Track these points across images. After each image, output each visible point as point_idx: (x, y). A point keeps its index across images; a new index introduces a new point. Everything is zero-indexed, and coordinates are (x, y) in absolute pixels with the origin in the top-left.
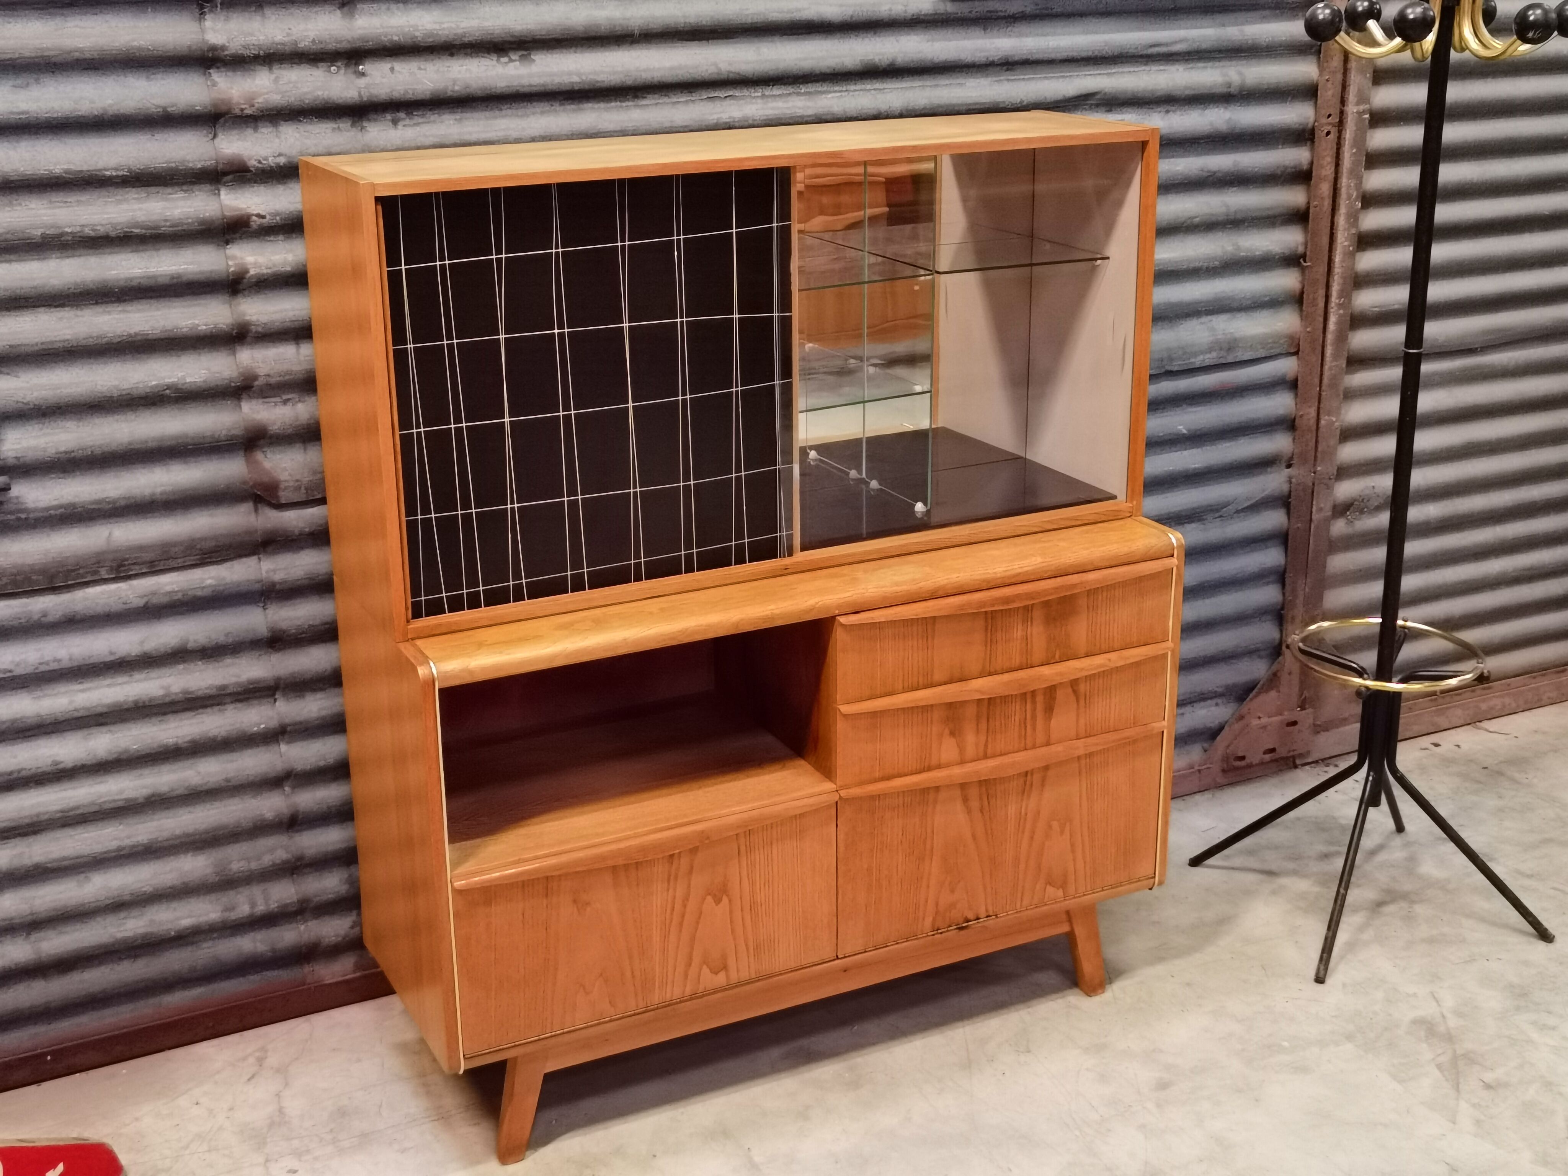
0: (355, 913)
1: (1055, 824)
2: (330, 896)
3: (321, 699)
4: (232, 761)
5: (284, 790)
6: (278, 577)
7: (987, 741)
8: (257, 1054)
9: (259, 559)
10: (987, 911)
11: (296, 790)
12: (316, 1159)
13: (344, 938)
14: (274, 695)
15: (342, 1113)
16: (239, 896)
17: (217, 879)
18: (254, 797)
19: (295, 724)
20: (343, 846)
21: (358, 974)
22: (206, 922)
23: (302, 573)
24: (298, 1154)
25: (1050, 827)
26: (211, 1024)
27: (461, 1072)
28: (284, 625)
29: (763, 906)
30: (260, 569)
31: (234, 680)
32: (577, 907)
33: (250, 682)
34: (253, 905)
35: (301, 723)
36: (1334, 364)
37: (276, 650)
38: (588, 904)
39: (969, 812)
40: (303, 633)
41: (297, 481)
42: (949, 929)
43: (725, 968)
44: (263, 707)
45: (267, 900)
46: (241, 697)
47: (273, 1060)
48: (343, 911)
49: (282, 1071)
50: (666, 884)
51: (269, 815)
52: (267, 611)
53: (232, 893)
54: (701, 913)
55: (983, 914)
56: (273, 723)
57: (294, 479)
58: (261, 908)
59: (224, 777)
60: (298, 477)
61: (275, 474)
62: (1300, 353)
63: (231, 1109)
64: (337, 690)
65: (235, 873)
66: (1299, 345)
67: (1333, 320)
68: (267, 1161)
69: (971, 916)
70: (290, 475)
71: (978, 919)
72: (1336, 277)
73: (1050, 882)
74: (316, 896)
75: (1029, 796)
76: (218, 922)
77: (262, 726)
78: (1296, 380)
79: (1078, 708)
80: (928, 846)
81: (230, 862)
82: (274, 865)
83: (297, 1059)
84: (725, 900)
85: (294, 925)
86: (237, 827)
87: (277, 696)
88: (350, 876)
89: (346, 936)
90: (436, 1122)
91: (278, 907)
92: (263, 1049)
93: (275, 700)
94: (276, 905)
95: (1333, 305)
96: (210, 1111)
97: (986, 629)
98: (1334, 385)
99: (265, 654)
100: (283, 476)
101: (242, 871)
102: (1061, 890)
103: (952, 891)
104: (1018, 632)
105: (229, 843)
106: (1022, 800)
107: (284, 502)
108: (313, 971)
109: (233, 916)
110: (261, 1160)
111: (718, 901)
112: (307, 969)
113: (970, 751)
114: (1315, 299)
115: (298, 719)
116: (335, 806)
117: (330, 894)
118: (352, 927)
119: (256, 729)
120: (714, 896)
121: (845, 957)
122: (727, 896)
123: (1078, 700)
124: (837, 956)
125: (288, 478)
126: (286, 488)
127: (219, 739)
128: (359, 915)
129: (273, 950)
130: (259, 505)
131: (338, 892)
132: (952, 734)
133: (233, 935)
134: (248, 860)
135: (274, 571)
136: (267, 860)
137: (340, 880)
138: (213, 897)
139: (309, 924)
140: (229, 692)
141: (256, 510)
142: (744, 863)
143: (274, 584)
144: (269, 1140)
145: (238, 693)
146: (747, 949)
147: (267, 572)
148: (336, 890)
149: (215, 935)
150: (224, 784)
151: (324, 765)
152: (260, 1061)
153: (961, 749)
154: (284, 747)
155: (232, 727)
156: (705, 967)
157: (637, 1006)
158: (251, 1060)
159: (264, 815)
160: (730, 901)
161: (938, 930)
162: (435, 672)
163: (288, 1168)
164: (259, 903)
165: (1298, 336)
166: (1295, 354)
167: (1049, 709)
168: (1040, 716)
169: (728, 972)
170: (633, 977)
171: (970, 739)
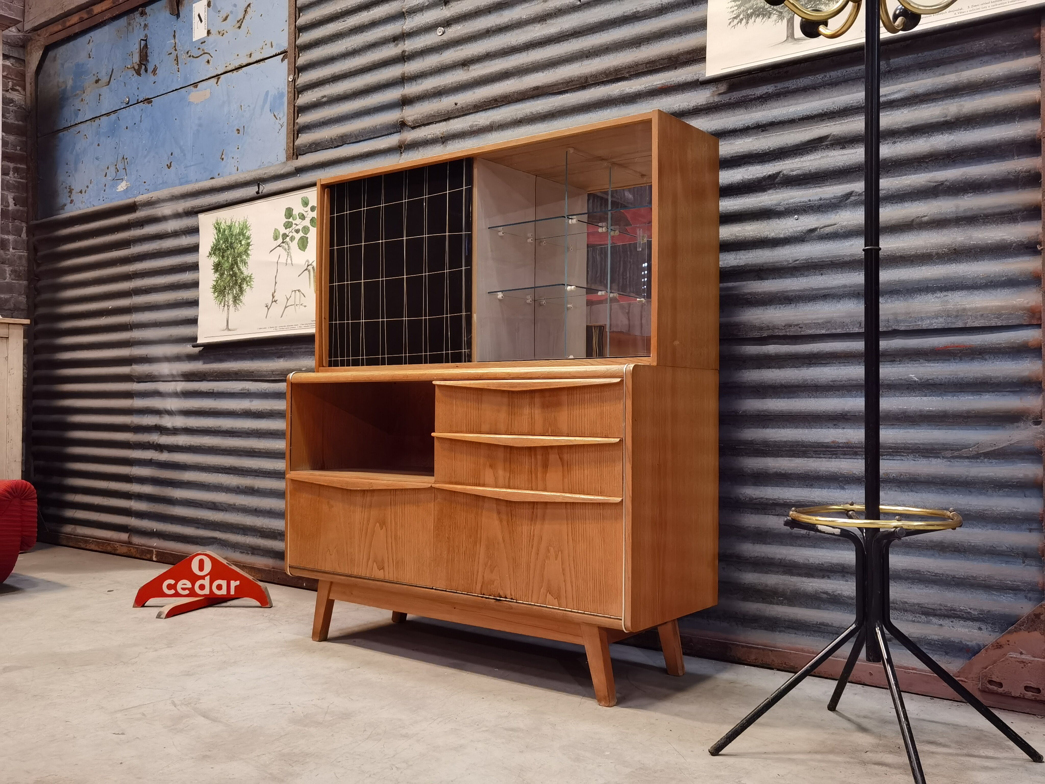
1: (552, 549)
7: (510, 477)
10: (511, 594)
25: (548, 551)
32: (329, 506)
38: (333, 506)
39: (501, 521)
42: (490, 597)
43: (383, 568)
50: (361, 508)
54: (374, 532)
55: (509, 596)
69: (502, 594)
71: (506, 597)
73: (549, 591)
75: (535, 524)
78: (1040, 348)
79: (563, 472)
80: (479, 536)
84: (384, 528)
97: (509, 405)
102: (556, 600)
103: (492, 572)
104: (527, 411)
106: (531, 525)
111: (381, 527)
113: (501, 481)
122: (385, 526)
123: (563, 466)
132: (491, 466)
142: (393, 510)
146: (393, 562)
153: (496, 479)
156: (375, 563)
157: (348, 573)
160: (386, 530)
161: (483, 595)
166: (1039, 326)
167: (545, 466)
168: (540, 469)
169: (384, 571)
170: (347, 554)
171: (501, 472)
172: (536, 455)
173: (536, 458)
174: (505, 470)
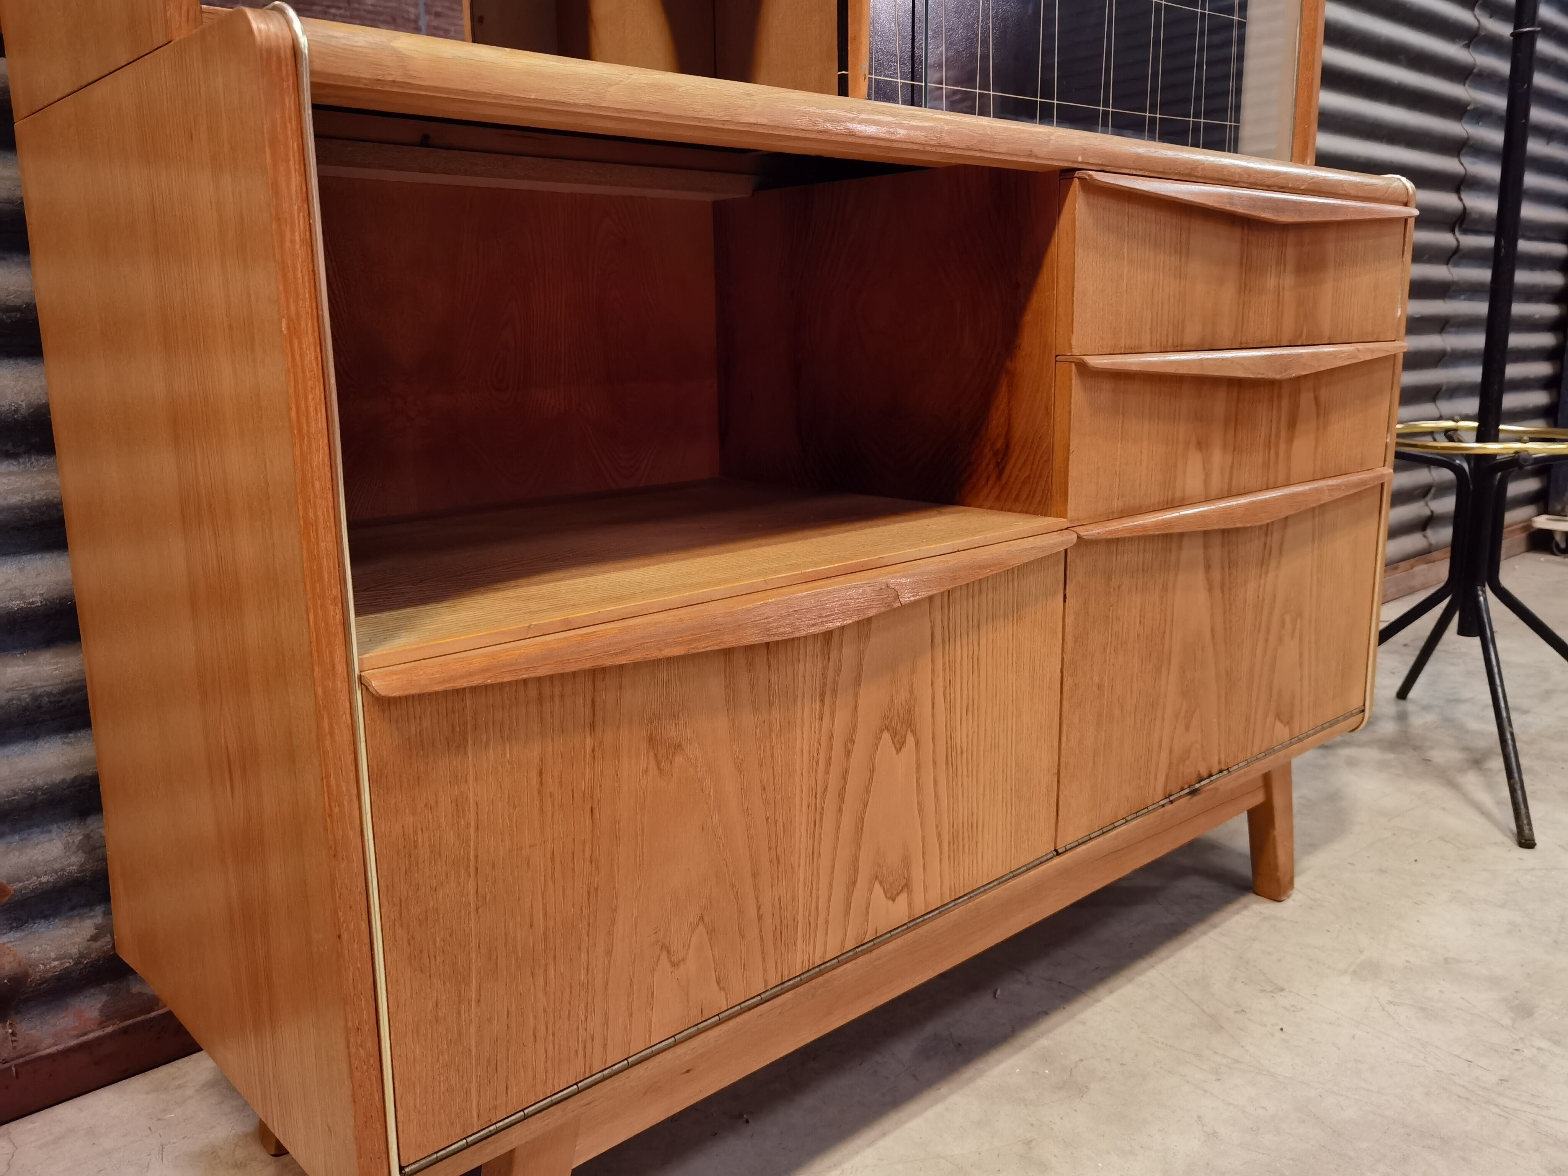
0: (99, 910)
1: (1288, 620)
2: (44, 879)
3: (11, 473)
7: (1233, 464)
10: (1220, 762)
13: (78, 962)
20: (70, 775)
21: (110, 1029)
25: (1283, 624)
29: (965, 755)
32: (656, 755)
38: (678, 747)
39: (1210, 588)
42: (1181, 794)
43: (907, 886)
48: (73, 908)
50: (818, 704)
54: (872, 771)
55: (1215, 767)
64: (43, 460)
69: (1202, 771)
71: (1211, 775)
73: (1278, 716)
75: (1267, 569)
79: (1318, 429)
80: (1167, 645)
84: (910, 740)
88: (87, 837)
89: (82, 956)
97: (1240, 265)
102: (1287, 727)
103: (1187, 727)
104: (1271, 282)
106: (1261, 574)
108: (13, 1034)
111: (899, 746)
113: (1216, 481)
116: (49, 694)
118: (94, 938)
120: (894, 735)
121: (1066, 851)
122: (914, 732)
123: (1318, 415)
124: (1056, 850)
128: (108, 913)
131: (63, 870)
132: (1200, 445)
137: (67, 846)
142: (939, 662)
146: (940, 845)
148: (57, 866)
153: (1206, 477)
156: (877, 885)
157: (766, 985)
160: (917, 744)
161: (1168, 796)
162: (303, 45)
167: (1292, 424)
168: (1283, 433)
169: (910, 893)
170: (760, 918)
171: (1217, 457)
172: (1280, 397)
173: (1279, 409)
174: (1225, 448)
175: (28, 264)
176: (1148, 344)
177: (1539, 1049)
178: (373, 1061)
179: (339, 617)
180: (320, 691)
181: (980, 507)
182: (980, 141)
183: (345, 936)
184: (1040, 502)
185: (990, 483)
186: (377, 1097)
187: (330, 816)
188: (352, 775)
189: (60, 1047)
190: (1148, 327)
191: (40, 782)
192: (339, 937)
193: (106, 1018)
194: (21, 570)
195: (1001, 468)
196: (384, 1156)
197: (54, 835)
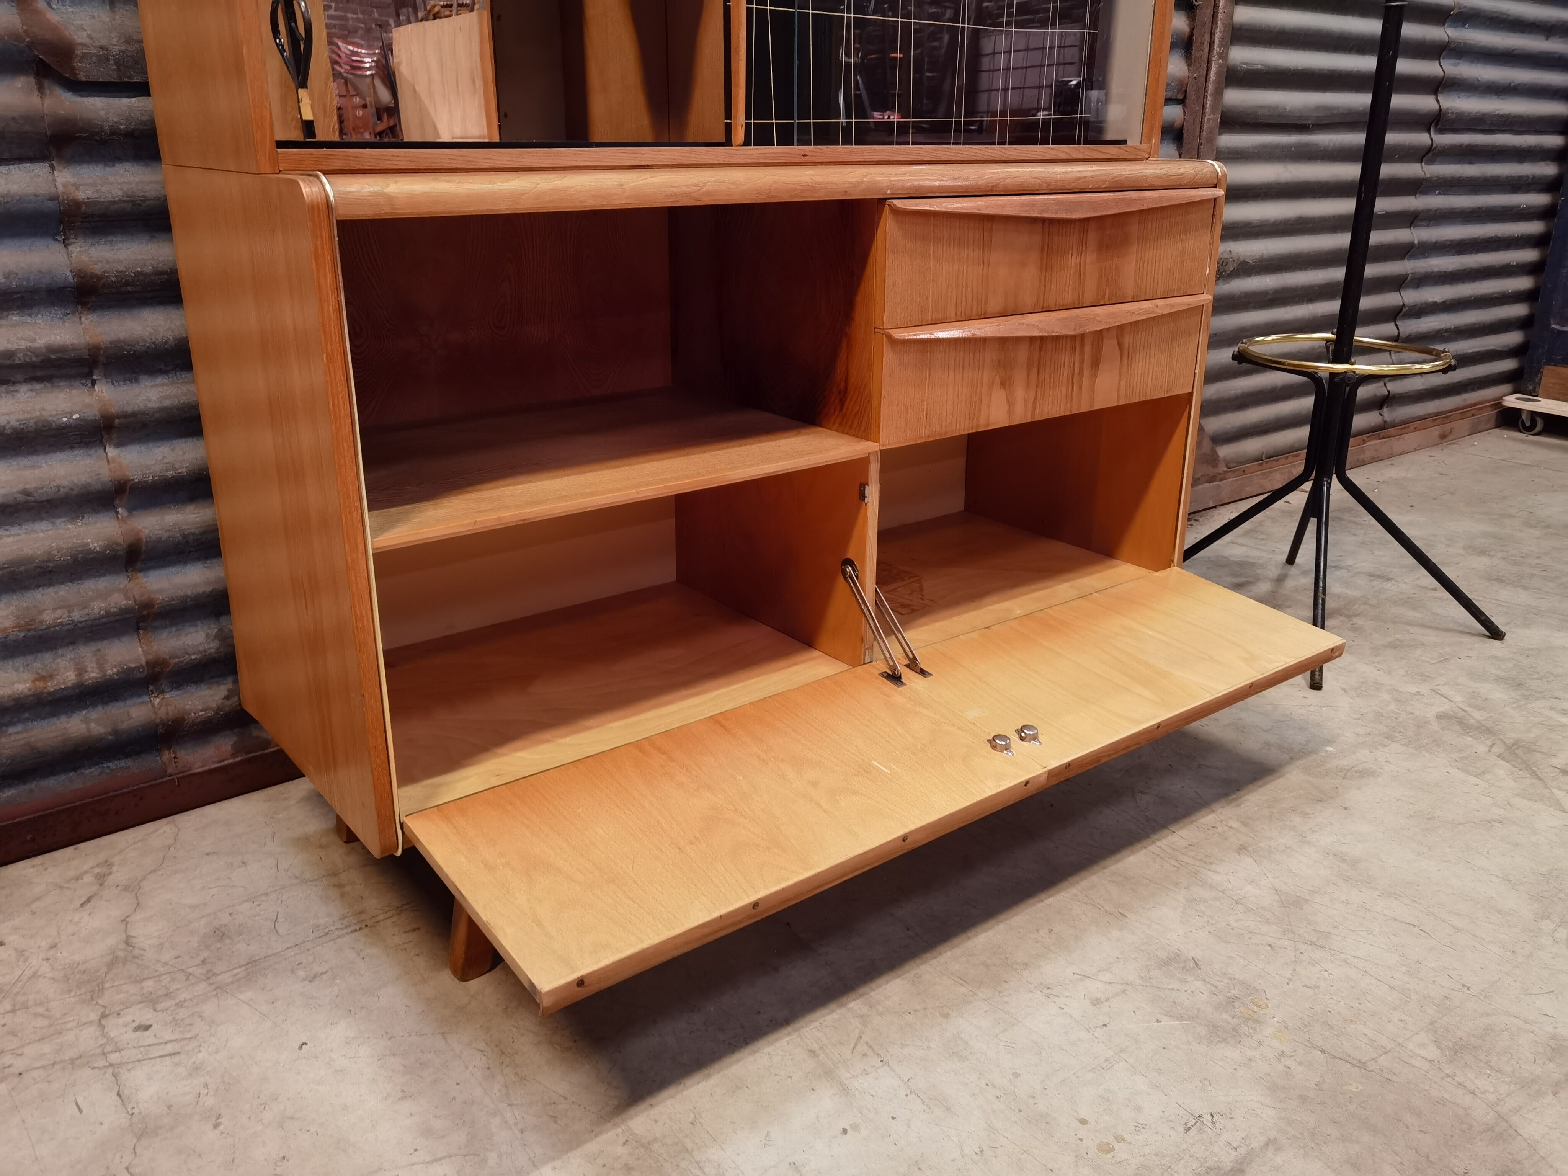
0: (230, 679)
2: (193, 657)
3: (163, 385)
4: (33, 467)
5: (117, 513)
6: (82, 195)
8: (96, 871)
9: (53, 168)
11: (134, 512)
12: (179, 1005)
13: (216, 713)
14: (90, 374)
15: (220, 934)
16: (59, 660)
17: (22, 634)
18: (73, 520)
19: (125, 415)
20: (208, 589)
21: (239, 759)
22: (9, 696)
23: (120, 193)
24: (151, 1001)
26: (29, 837)
27: (399, 853)
28: (98, 269)
30: (54, 180)
31: (24, 345)
33: (50, 349)
34: (81, 671)
35: (134, 414)
36: (1212, 116)
37: (89, 309)
40: (127, 284)
41: (102, 48)
44: (74, 392)
45: (101, 667)
46: (39, 373)
47: (120, 875)
48: (212, 677)
49: (132, 888)
51: (95, 545)
52: (70, 248)
53: (48, 656)
56: (93, 413)
57: (97, 44)
58: (93, 674)
59: (21, 487)
60: (104, 42)
61: (67, 33)
62: (1187, 101)
63: (54, 946)
64: (185, 375)
65: (48, 628)
66: (1186, 91)
67: (1214, 69)
68: (104, 1016)
70: (89, 36)
72: (1219, 23)
74: (172, 657)
76: (27, 697)
77: (74, 417)
78: (1182, 128)
79: (1121, 366)
81: (41, 612)
82: (108, 614)
83: (154, 871)
85: (146, 698)
86: (48, 561)
87: (95, 377)
88: (221, 630)
89: (219, 708)
90: (357, 933)
91: (118, 673)
92: (107, 863)
93: (94, 383)
94: (115, 670)
95: (1215, 52)
96: (21, 953)
97: (1043, 249)
98: (1211, 140)
99: (73, 313)
100: (80, 37)
101: (61, 624)
104: (1073, 260)
105: (38, 587)
107: (83, 79)
108: (175, 758)
109: (51, 686)
110: (94, 1016)
112: (167, 756)
113: (1019, 410)
114: (1202, 43)
115: (129, 409)
116: (194, 534)
117: (194, 654)
118: (227, 698)
119: (65, 419)
123: (1121, 356)
125: (87, 41)
126: (84, 56)
127: (9, 432)
128: (236, 682)
129: (115, 732)
130: (46, 83)
131: (205, 651)
132: (1003, 384)
133: (54, 714)
134: (70, 609)
135: (77, 187)
136: (98, 608)
137: (207, 636)
138: (19, 662)
139: (167, 695)
140: (17, 362)
141: (41, 88)
143: (77, 204)
144: (107, 985)
145: (32, 366)
147: (65, 186)
148: (201, 649)
149: (27, 715)
150: (21, 498)
151: (173, 477)
152: (101, 879)
153: (1010, 408)
154: (112, 452)
155: (27, 416)
158: (88, 878)
159: (88, 544)
162: (331, 194)
163: (136, 1024)
164: (89, 669)
165: (1186, 82)
166: (1182, 102)
167: (1096, 364)
168: (1086, 373)
171: (1020, 393)
172: (1082, 345)
173: (1082, 353)
175: (171, 240)
176: (953, 315)
177: (1231, 828)
178: (385, 765)
179: (359, 518)
180: (349, 559)
181: (830, 429)
182: (803, 191)
183: (366, 696)
184: (864, 430)
185: (837, 412)
186: (388, 786)
187: (357, 628)
188: (369, 606)
189: (206, 768)
190: (954, 302)
191: (189, 593)
192: (363, 696)
193: (236, 752)
194: (173, 450)
195: (842, 403)
196: (392, 819)
197: (199, 628)
